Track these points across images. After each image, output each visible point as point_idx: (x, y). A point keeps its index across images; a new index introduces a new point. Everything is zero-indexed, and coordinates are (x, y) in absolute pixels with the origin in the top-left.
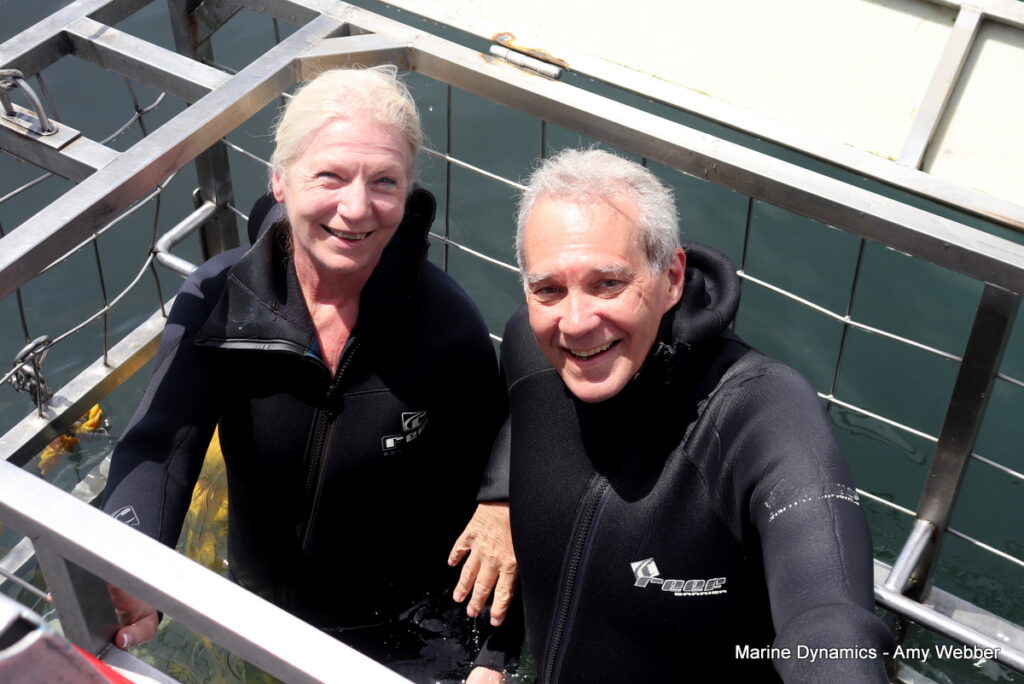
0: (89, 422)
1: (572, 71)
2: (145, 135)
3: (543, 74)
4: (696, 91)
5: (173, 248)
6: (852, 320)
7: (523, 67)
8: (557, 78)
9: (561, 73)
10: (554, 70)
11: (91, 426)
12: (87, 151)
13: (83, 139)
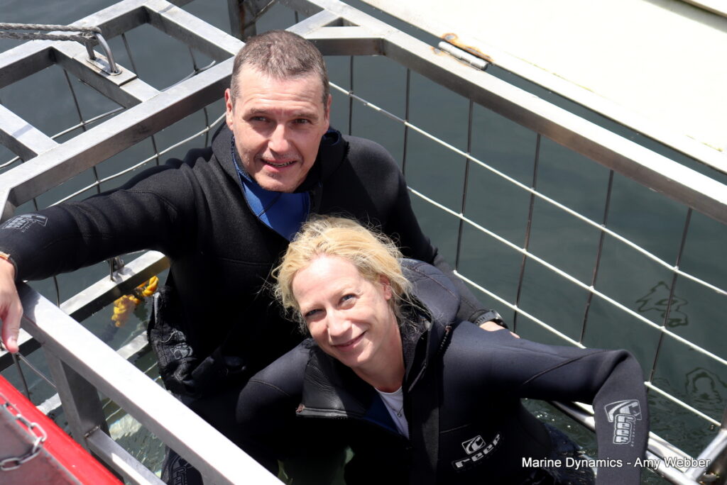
0: (149, 287)
1: (496, 66)
3: (474, 66)
4: (584, 88)
6: (679, 269)
7: (461, 59)
8: (484, 69)
9: (487, 66)
10: (482, 64)
11: (151, 290)
12: (138, 89)
13: (138, 80)
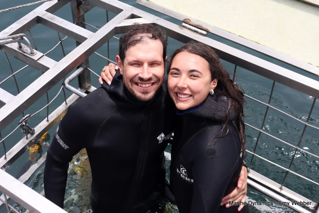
2: (65, 56)
3: (201, 34)
5: (70, 83)
8: (206, 35)
12: (46, 61)
